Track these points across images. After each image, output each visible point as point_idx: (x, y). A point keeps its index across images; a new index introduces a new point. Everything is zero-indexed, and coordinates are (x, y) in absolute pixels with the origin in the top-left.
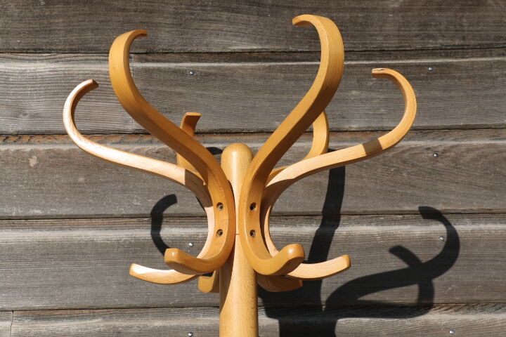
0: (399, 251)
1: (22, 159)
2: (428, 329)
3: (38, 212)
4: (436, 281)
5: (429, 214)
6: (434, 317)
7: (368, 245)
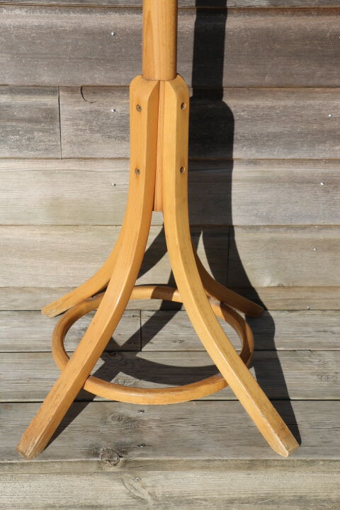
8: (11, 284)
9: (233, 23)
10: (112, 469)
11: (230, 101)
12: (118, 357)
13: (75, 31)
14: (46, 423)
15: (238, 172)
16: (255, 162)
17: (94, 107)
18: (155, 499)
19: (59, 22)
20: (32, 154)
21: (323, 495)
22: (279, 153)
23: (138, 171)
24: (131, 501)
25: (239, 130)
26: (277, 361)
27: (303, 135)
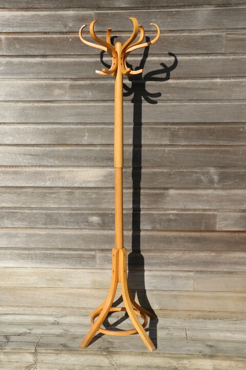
0: (162, 64)
1: (67, 39)
2: (168, 84)
3: (72, 53)
4: (171, 72)
5: (171, 54)
6: (170, 81)
7: (154, 63)
8: (80, 306)
9: (142, 233)
10: (105, 353)
11: (143, 253)
12: (110, 327)
13: (101, 235)
14: (88, 339)
15: (146, 273)
16: (151, 271)
17: (105, 254)
18: (117, 365)
19: (97, 233)
20: (87, 267)
21: (164, 366)
22: (157, 268)
23: (114, 272)
24: (110, 365)
25: (146, 261)
26: (156, 330)
27: (164, 263)
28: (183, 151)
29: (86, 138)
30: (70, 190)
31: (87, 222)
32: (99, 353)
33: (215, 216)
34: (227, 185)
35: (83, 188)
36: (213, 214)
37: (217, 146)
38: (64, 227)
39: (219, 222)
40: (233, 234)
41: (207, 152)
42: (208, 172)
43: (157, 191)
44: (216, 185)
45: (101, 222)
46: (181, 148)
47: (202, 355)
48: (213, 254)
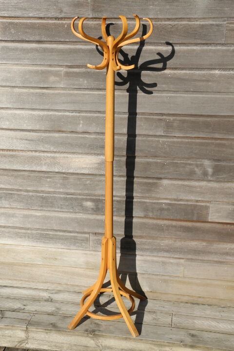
0: (159, 54)
1: (63, 25)
2: (164, 74)
3: (67, 40)
4: (167, 62)
5: (168, 44)
6: (166, 71)
7: (151, 52)
8: (74, 284)
9: (134, 220)
10: (91, 336)
11: (134, 239)
12: (100, 308)
13: (94, 219)
14: (75, 322)
15: (138, 258)
16: (142, 255)
17: (99, 238)
18: (102, 346)
19: (90, 217)
20: (82, 249)
22: (149, 254)
23: (103, 259)
24: (96, 346)
25: (137, 246)
27: (155, 249)
28: (178, 142)
29: (81, 125)
30: (65, 175)
31: (81, 206)
32: (86, 335)
33: (207, 208)
34: (221, 178)
35: (78, 174)
36: (206, 206)
37: (212, 138)
38: (59, 210)
39: (212, 213)
40: (225, 226)
41: (201, 144)
42: (203, 164)
43: (151, 181)
44: (209, 178)
45: (95, 207)
46: (175, 140)
47: (183, 345)
48: (204, 244)
